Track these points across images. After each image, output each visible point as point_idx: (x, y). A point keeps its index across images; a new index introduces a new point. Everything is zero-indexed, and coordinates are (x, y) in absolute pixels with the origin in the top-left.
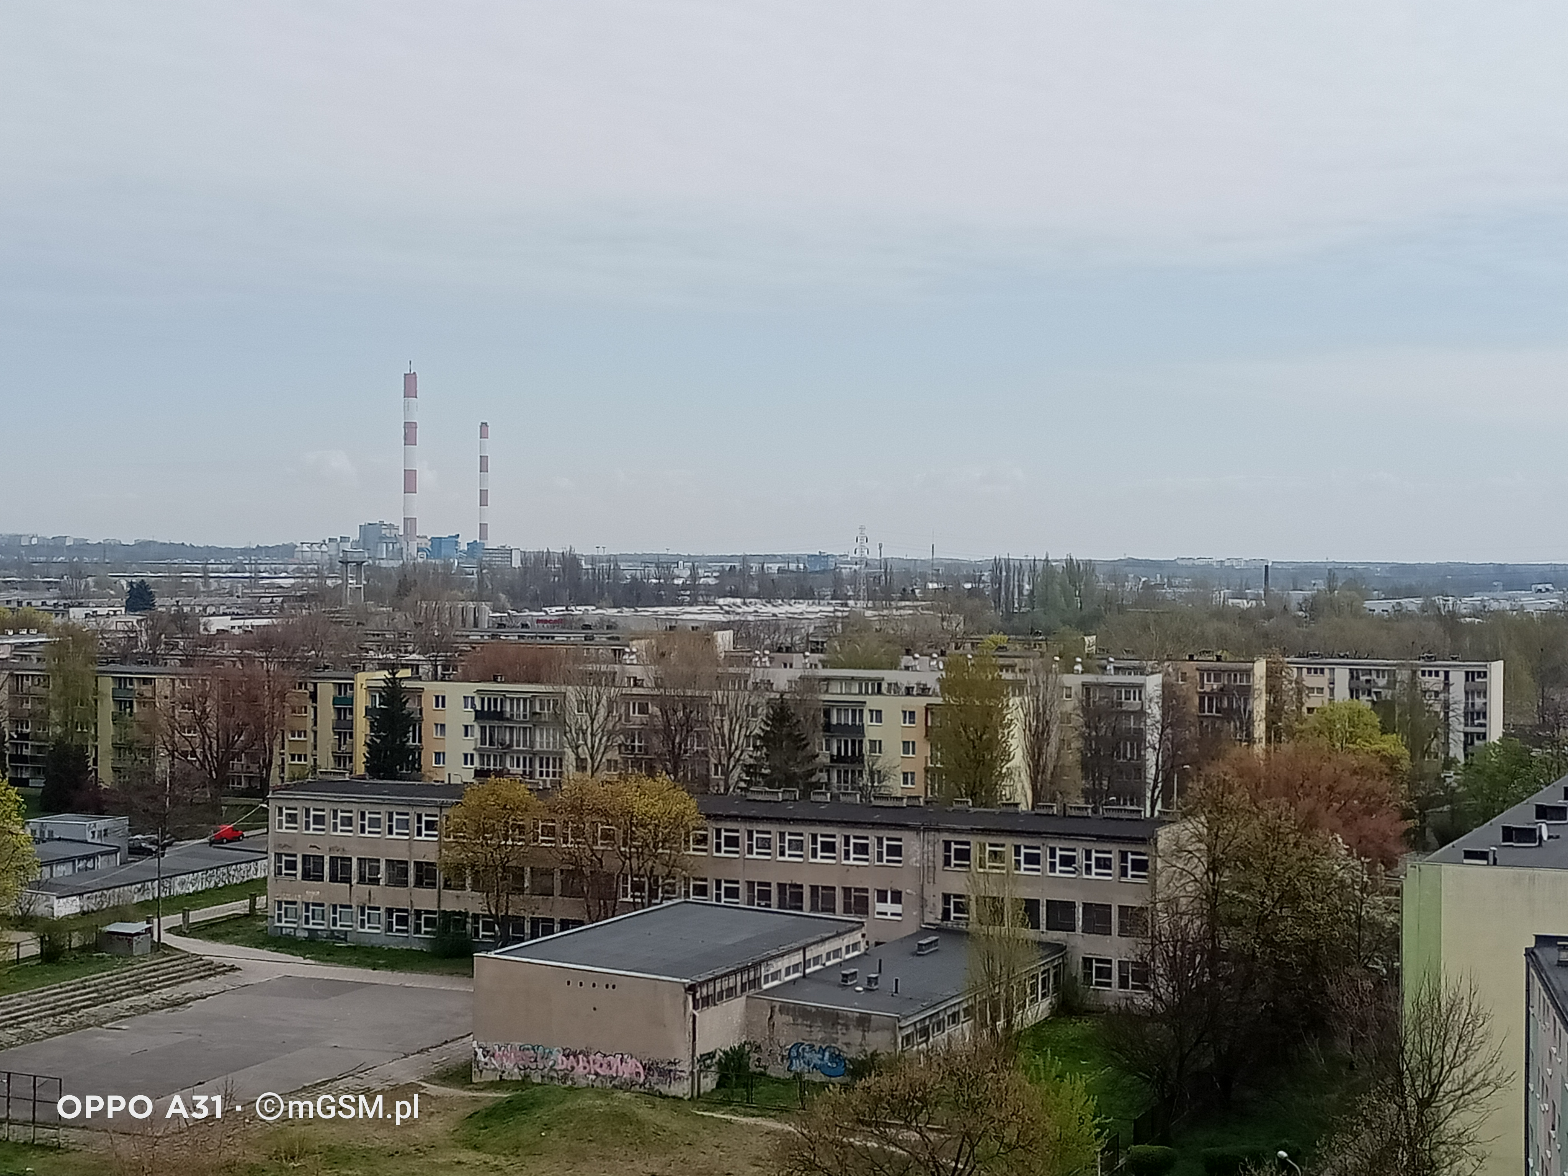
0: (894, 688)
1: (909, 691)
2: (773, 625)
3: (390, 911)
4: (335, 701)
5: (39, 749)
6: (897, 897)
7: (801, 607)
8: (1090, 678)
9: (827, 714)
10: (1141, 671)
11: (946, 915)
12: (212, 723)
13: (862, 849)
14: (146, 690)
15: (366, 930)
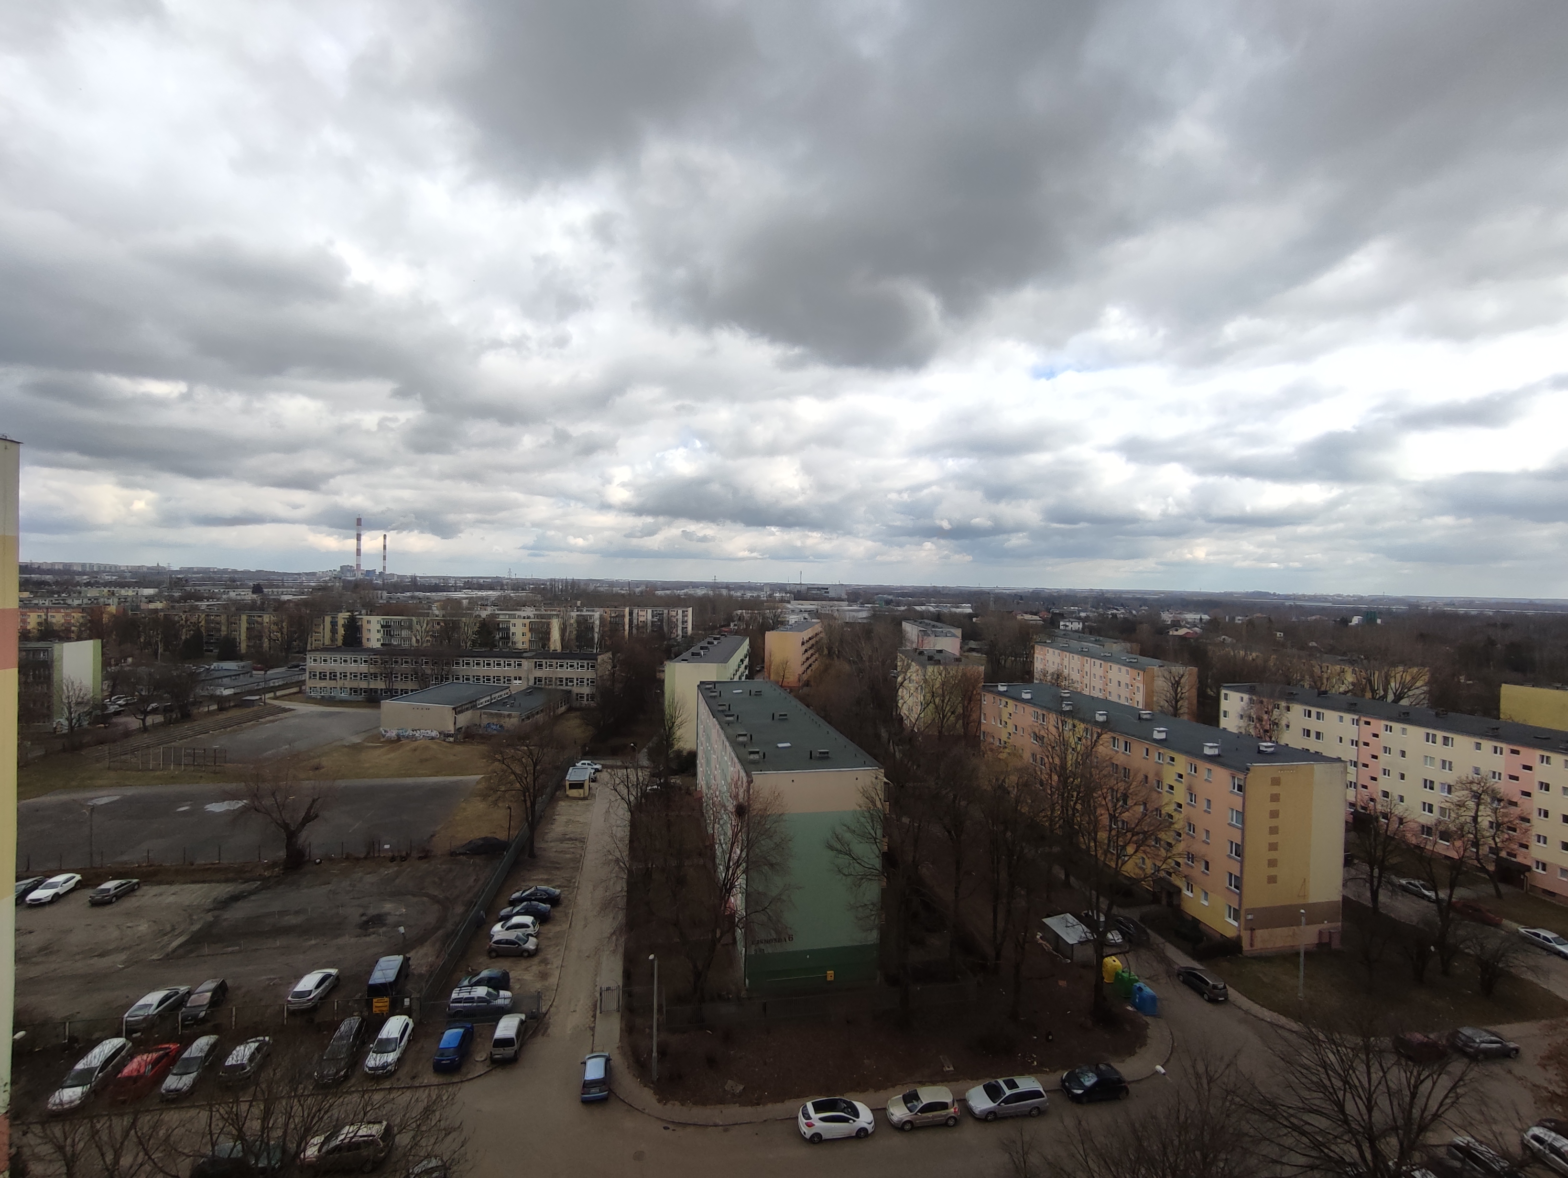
0: (519, 617)
1: (524, 618)
2: (482, 598)
3: (351, 689)
4: (331, 622)
5: (217, 639)
6: (520, 679)
7: (490, 592)
8: (578, 613)
9: (498, 625)
10: (593, 611)
11: (535, 683)
12: (285, 630)
13: (509, 665)
14: (259, 619)
15: (343, 695)
